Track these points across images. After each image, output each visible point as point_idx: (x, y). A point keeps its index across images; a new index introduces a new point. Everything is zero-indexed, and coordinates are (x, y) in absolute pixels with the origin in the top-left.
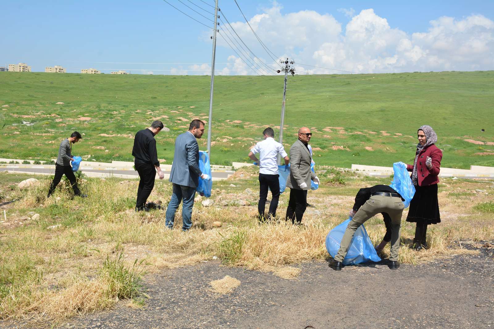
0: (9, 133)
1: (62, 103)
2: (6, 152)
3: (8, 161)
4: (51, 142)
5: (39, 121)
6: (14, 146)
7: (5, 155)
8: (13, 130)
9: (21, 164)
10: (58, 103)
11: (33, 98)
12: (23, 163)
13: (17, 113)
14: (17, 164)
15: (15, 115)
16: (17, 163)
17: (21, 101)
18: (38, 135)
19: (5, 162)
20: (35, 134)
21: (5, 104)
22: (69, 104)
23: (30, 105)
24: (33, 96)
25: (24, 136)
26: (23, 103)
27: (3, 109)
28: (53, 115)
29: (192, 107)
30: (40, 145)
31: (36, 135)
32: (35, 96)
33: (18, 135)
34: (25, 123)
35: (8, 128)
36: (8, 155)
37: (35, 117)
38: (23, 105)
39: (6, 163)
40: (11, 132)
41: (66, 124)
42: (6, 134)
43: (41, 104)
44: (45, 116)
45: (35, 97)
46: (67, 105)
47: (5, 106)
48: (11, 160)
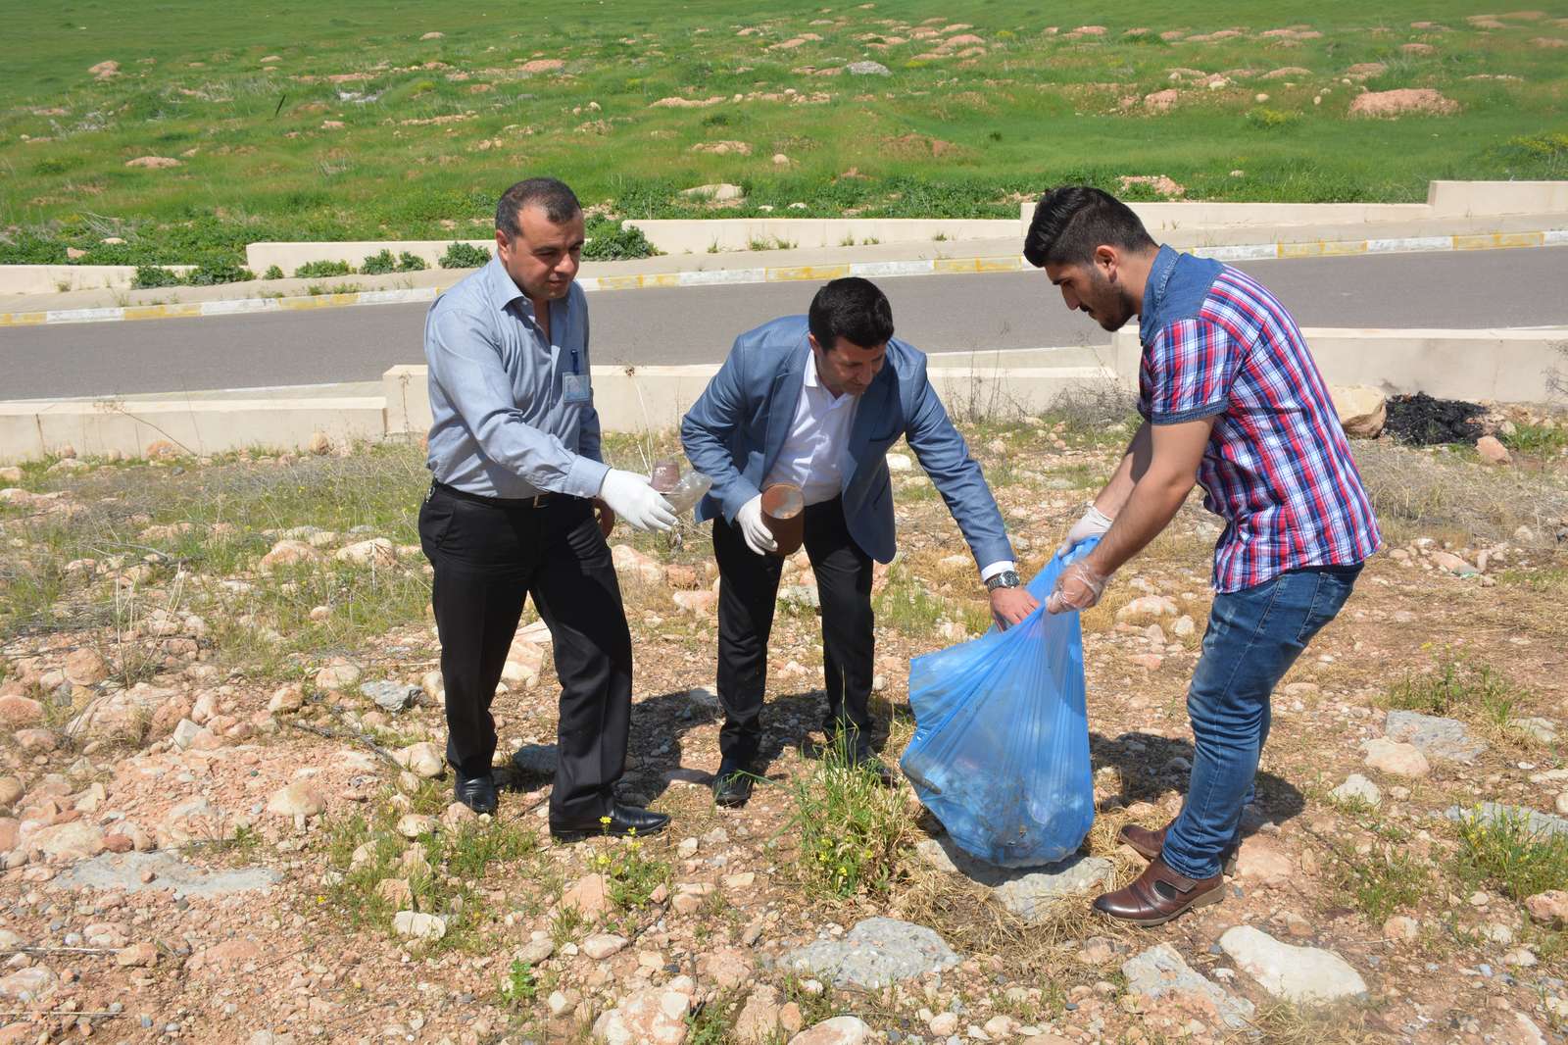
0: (304, 129)
1: (437, 35)
2: (318, 201)
3: (354, 253)
4: (487, 144)
5: (394, 86)
6: (340, 175)
7: (316, 216)
8: (317, 116)
9: (436, 266)
10: (429, 35)
11: (347, 30)
12: (444, 264)
13: (313, 73)
14: (412, 274)
15: (308, 78)
16: (411, 263)
17: (314, 42)
18: (418, 126)
19: (337, 261)
20: (406, 122)
21: (270, 52)
22: (460, 36)
23: (344, 50)
24: (344, 23)
25: (364, 132)
26: (322, 45)
27: (266, 69)
28: (431, 65)
29: (865, 6)
30: (448, 158)
31: (410, 124)
32: (354, 22)
33: (338, 131)
34: (345, 96)
35: (296, 112)
36: (333, 215)
37: (372, 77)
38: (321, 52)
39: (343, 269)
40: (310, 123)
41: (490, 83)
42: (293, 134)
43: (376, 42)
44: (405, 70)
45: (356, 25)
46: (458, 37)
47: (268, 59)
48: (373, 249)
